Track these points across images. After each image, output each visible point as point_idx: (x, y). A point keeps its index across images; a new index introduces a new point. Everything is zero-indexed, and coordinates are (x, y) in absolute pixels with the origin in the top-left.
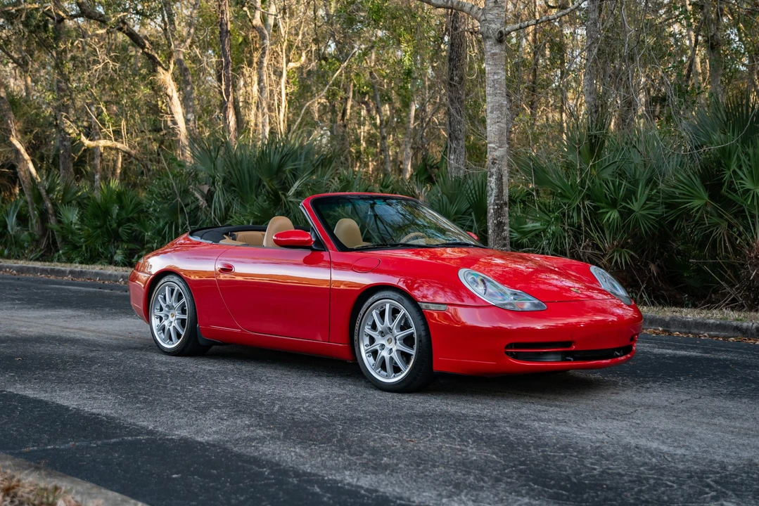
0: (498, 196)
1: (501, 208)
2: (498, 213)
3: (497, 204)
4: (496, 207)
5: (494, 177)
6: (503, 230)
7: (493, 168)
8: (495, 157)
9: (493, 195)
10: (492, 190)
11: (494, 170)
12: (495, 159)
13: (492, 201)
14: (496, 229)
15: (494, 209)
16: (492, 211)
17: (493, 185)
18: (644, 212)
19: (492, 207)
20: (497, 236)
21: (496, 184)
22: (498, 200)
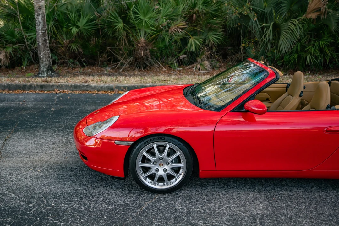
0: (43, 26)
1: (46, 32)
2: (44, 34)
3: (43, 30)
4: (43, 31)
5: (41, 16)
6: (47, 43)
7: (40, 11)
8: (40, 6)
9: (41, 25)
10: (40, 23)
11: (40, 12)
12: (40, 7)
13: (41, 28)
14: (44, 42)
15: (42, 32)
16: (41, 34)
17: (40, 20)
18: (86, 28)
19: (41, 31)
20: (45, 46)
21: (42, 20)
22: (44, 28)
